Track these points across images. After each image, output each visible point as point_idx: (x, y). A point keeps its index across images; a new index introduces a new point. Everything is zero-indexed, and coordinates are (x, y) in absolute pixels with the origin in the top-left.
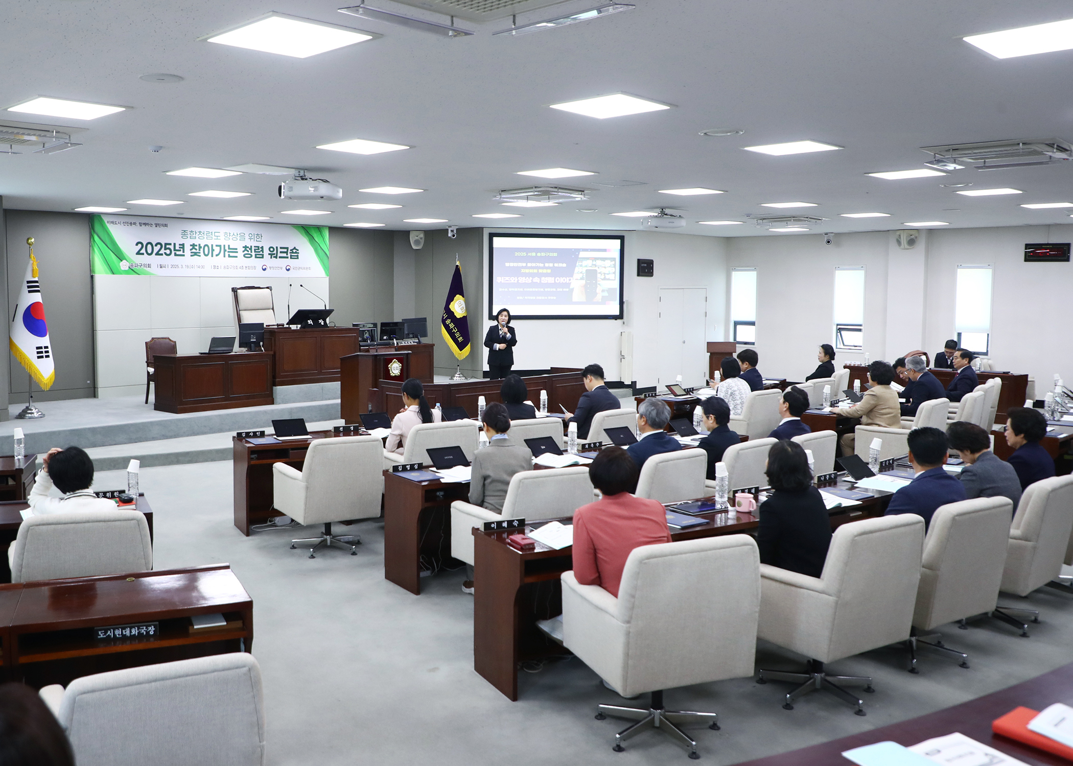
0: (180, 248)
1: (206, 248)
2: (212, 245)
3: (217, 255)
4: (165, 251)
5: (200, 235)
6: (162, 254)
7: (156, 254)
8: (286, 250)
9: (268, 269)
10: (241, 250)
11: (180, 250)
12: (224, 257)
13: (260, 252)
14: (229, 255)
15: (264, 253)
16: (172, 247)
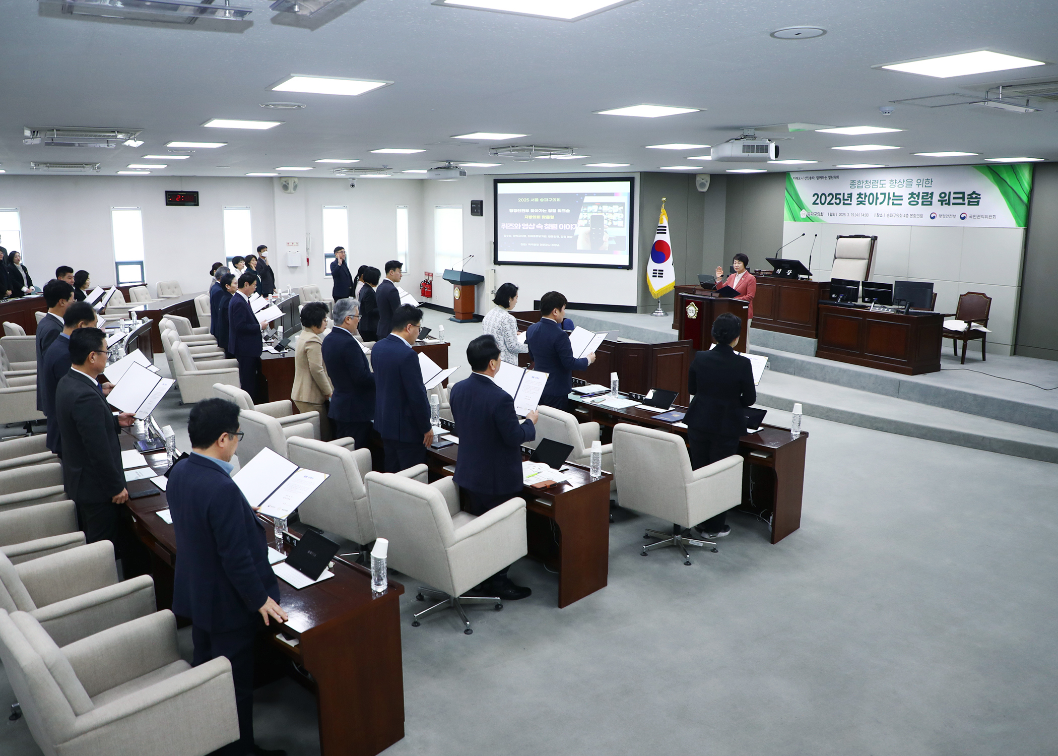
0: (848, 197)
1: (871, 196)
2: (877, 193)
3: (881, 204)
4: (836, 201)
5: (867, 184)
6: (833, 204)
7: (828, 204)
8: (961, 196)
9: (937, 218)
10: (906, 197)
11: (848, 200)
12: (888, 204)
13: (928, 198)
14: (893, 202)
15: (933, 200)
16: (841, 197)
